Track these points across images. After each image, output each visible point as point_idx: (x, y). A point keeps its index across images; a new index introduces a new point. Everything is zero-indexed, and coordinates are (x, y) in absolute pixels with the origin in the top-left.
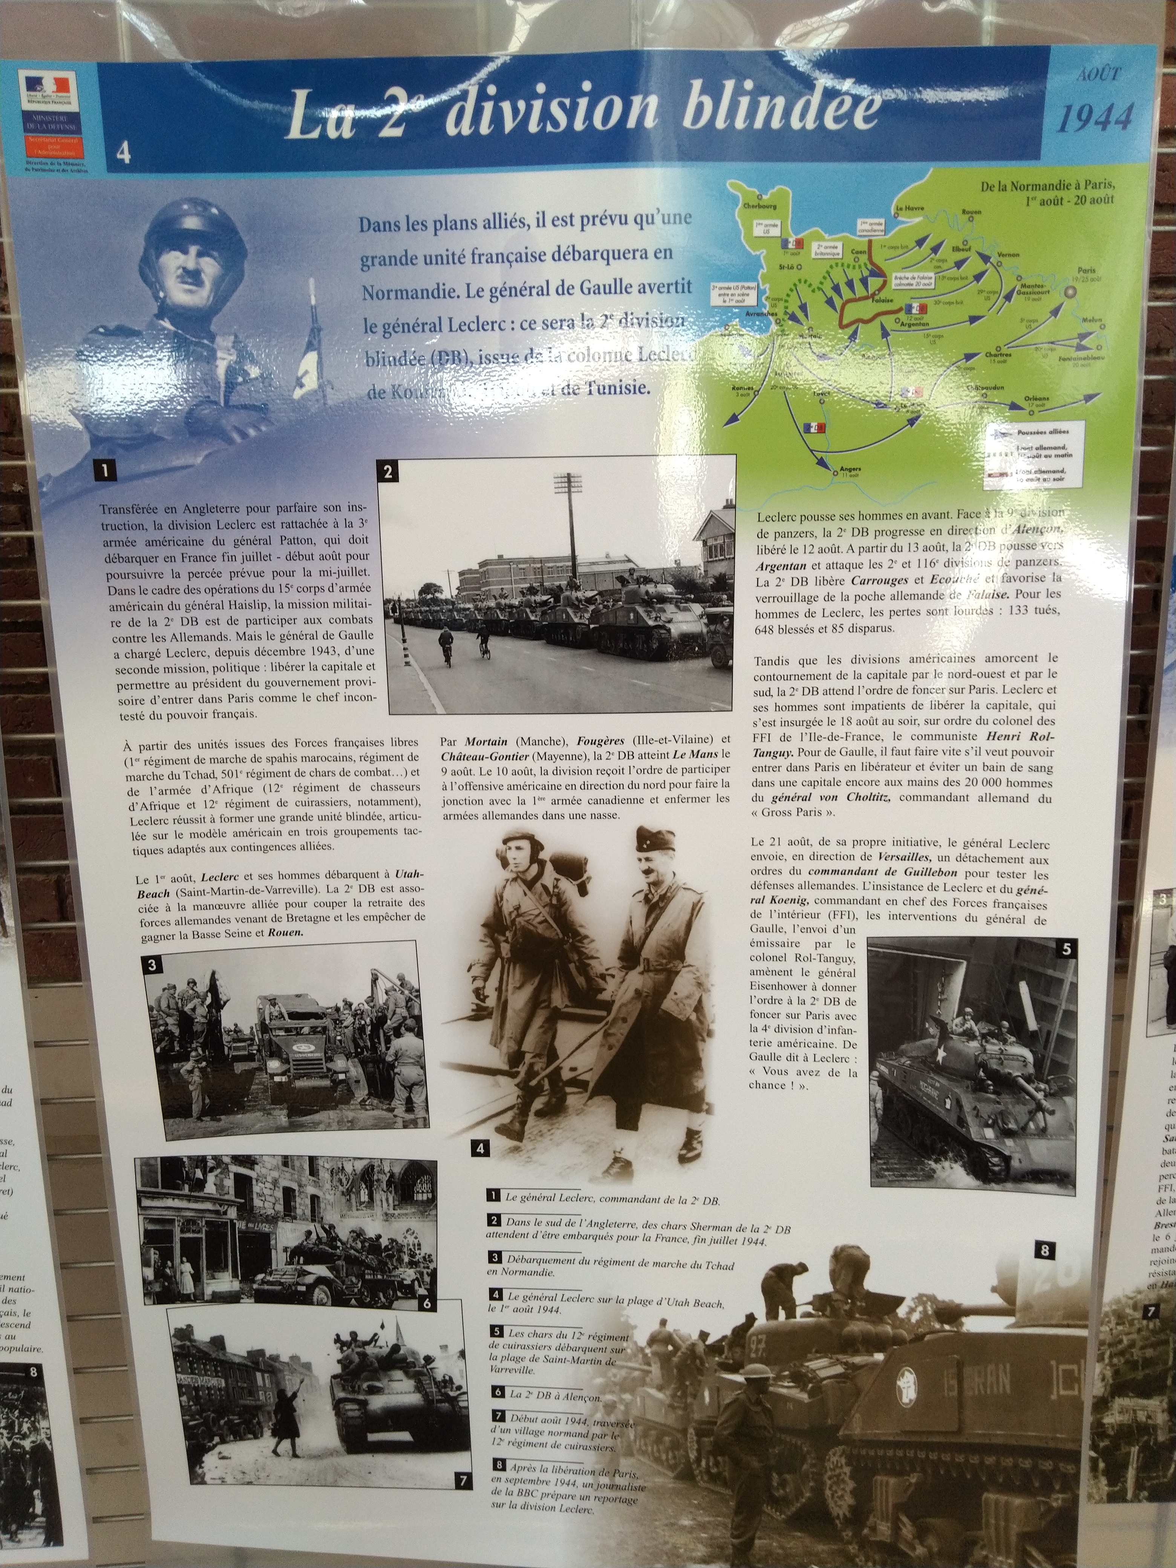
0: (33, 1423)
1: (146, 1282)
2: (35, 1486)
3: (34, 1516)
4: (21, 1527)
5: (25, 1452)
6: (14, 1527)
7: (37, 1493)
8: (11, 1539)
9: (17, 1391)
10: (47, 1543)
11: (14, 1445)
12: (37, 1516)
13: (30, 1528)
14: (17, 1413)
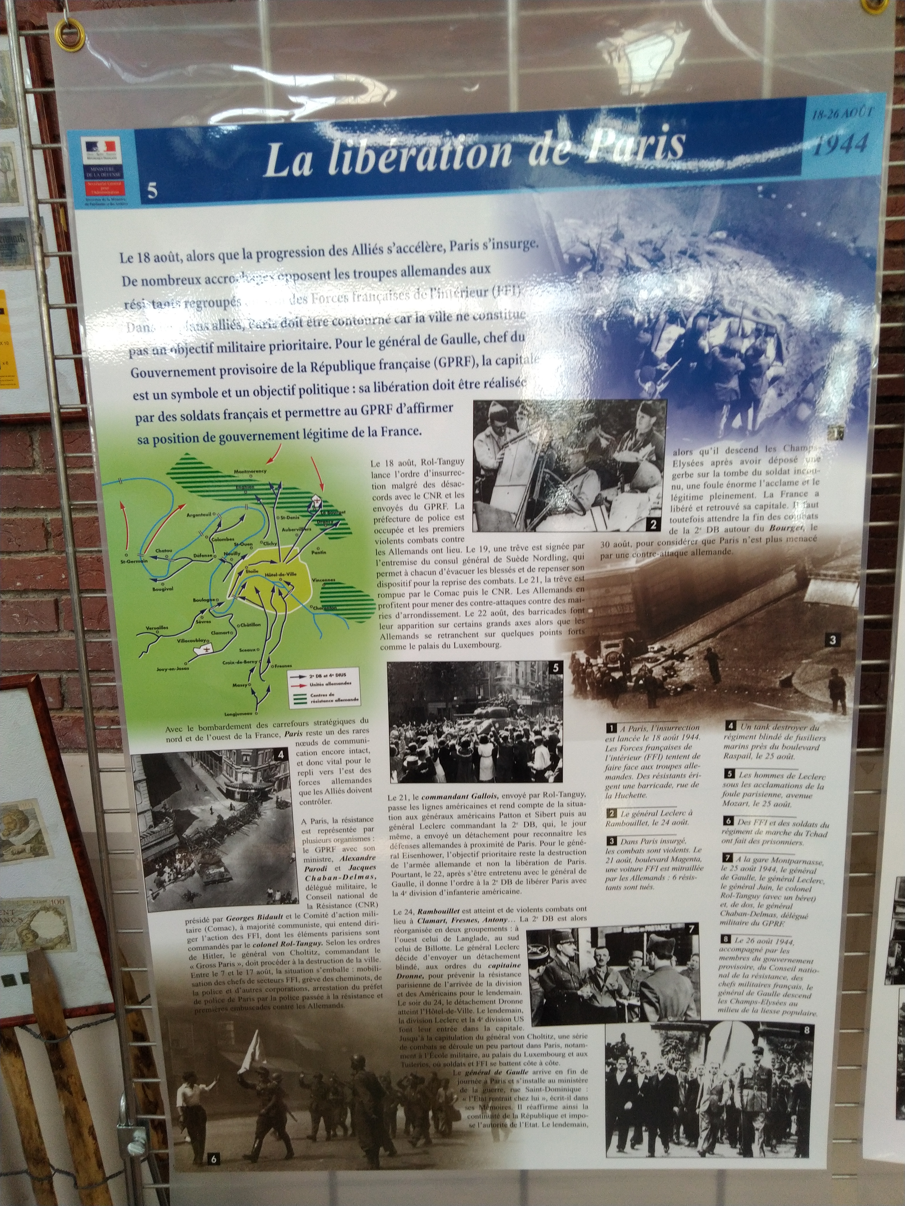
0: (799, 1068)
1: (889, 968)
2: (794, 1113)
3: (790, 1135)
4: (780, 1142)
5: (790, 1088)
6: (774, 1142)
7: (794, 1118)
8: (772, 1151)
9: (792, 1044)
10: (797, 1155)
11: (783, 1082)
12: (791, 1135)
13: (785, 1143)
14: (788, 1059)
